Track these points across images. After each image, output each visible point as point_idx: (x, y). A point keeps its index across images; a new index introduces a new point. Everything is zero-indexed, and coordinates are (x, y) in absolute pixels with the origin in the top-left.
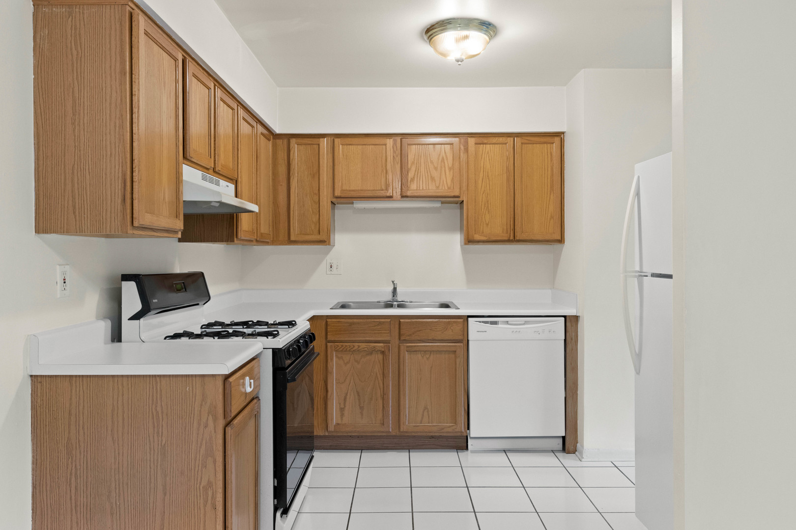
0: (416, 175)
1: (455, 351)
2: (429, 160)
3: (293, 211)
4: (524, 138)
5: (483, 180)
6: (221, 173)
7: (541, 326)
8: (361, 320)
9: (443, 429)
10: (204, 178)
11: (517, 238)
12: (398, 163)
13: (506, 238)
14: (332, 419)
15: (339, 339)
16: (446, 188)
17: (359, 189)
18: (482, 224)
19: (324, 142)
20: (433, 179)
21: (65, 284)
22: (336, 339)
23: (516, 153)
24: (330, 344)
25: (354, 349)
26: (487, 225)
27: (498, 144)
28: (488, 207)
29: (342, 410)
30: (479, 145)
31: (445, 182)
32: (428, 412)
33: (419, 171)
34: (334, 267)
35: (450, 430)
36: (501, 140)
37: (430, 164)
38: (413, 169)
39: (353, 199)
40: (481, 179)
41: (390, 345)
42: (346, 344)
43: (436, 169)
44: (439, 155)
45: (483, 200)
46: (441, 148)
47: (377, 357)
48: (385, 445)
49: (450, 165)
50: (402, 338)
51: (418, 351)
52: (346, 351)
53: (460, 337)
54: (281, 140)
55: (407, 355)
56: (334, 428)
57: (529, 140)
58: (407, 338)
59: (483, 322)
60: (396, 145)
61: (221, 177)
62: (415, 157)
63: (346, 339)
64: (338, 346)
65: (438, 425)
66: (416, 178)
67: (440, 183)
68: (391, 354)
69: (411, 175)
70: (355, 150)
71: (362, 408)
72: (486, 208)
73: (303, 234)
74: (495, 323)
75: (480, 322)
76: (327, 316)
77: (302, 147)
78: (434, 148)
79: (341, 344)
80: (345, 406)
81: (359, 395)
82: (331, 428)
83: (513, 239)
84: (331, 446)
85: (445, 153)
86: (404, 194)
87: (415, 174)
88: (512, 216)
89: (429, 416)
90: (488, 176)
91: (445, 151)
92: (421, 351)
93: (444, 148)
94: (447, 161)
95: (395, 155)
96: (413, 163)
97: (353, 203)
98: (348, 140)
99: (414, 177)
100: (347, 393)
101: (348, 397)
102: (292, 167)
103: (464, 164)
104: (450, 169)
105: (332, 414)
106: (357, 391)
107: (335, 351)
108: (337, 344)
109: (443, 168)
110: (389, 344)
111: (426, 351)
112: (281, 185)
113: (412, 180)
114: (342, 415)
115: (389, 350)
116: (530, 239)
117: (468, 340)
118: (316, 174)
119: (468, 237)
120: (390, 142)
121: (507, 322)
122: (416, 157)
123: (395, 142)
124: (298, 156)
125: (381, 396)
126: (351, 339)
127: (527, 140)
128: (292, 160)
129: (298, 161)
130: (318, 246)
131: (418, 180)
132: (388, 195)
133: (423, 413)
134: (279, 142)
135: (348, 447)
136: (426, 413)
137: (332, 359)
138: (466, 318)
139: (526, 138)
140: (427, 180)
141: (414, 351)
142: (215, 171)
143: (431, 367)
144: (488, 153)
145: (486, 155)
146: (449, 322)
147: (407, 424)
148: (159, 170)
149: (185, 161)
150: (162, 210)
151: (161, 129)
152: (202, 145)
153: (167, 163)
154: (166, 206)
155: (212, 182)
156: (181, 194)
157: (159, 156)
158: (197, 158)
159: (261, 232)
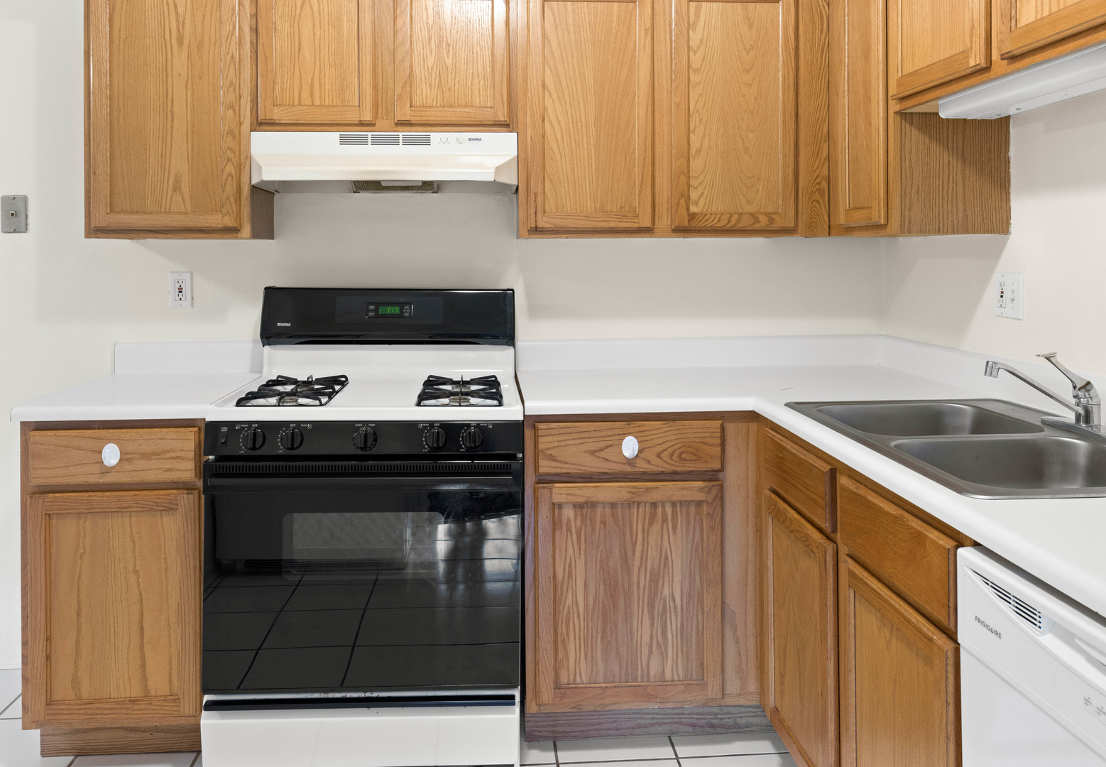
10: (351, 142)
17: (928, 63)
21: (180, 294)
34: (1007, 295)
61: (428, 128)
73: (855, 209)
142: (396, 123)
148: (160, 153)
149: (264, 128)
150: (170, 205)
151: (167, 102)
152: (327, 93)
153: (189, 141)
154: (183, 198)
155: (395, 142)
156: (230, 177)
157: (161, 136)
158: (293, 118)
159: (693, 209)
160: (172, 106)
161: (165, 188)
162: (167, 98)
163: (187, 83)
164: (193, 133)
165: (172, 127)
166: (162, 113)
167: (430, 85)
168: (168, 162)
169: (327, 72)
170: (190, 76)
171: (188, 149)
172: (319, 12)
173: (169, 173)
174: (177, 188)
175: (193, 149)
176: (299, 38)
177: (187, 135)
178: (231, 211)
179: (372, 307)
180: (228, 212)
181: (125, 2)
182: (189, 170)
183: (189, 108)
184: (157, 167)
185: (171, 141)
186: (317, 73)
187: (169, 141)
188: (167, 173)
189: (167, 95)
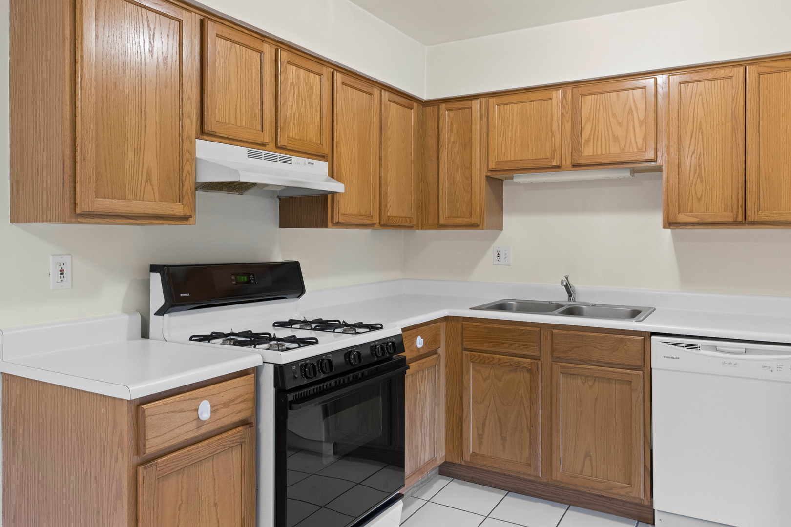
0: (592, 137)
1: (631, 382)
2: (610, 114)
3: (443, 190)
4: (762, 65)
5: (692, 135)
6: (288, 148)
7: (774, 360)
8: (503, 327)
9: (612, 489)
10: (250, 155)
11: (749, 219)
12: (568, 122)
13: (731, 220)
14: (468, 446)
15: (476, 348)
16: (635, 150)
17: (518, 159)
18: (690, 199)
19: (477, 104)
20: (616, 139)
21: (62, 276)
22: (474, 348)
23: (749, 90)
24: (467, 352)
25: (494, 362)
26: (699, 200)
27: (717, 79)
28: (700, 174)
29: (480, 437)
30: (686, 85)
31: (633, 142)
32: (591, 460)
33: (597, 129)
34: (502, 256)
35: (622, 492)
36: (722, 72)
37: (611, 118)
38: (588, 128)
39: (512, 172)
40: (689, 133)
41: (539, 362)
42: (484, 354)
43: (620, 124)
44: (626, 105)
45: (693, 164)
46: (628, 95)
47: (522, 375)
48: (537, 492)
49: (642, 118)
50: (556, 354)
51: (578, 375)
52: (484, 363)
53: (640, 363)
54: (432, 107)
55: (562, 379)
56: (470, 457)
57: (771, 67)
58: (562, 355)
59: (674, 344)
60: (566, 98)
61: (291, 153)
62: (590, 112)
63: (485, 348)
64: (475, 356)
65: (605, 482)
66: (592, 140)
67: (625, 144)
68: (540, 375)
69: (585, 135)
70: (513, 110)
71: (504, 439)
72: (697, 175)
73: (453, 217)
74: (694, 347)
75: (669, 343)
76: (464, 317)
77: (452, 113)
78: (618, 96)
79: (479, 353)
80: (484, 433)
81: (500, 422)
82: (467, 458)
83: (743, 220)
84: (472, 478)
85: (634, 101)
86: (576, 162)
87: (590, 134)
88: (741, 185)
89: (592, 467)
90: (701, 128)
91: (633, 98)
92: (581, 375)
93: (633, 94)
94: (637, 113)
95: (564, 111)
96: (588, 120)
97: (512, 178)
98: (505, 99)
99: (589, 138)
100: (486, 416)
101: (487, 421)
102: (442, 138)
103: (664, 113)
104: (641, 123)
105: (468, 440)
106: (498, 416)
107: (472, 362)
108: (474, 353)
109: (631, 123)
110: (537, 361)
111: (587, 376)
112: (431, 160)
113: (587, 142)
114: (480, 444)
115: (538, 368)
116: (773, 219)
117: (651, 369)
118: (467, 145)
119: (668, 218)
120: (558, 94)
121: (715, 348)
122: (592, 112)
123: (565, 95)
124: (448, 125)
125: (528, 427)
126: (490, 349)
127: (768, 67)
128: (442, 129)
129: (448, 129)
130: (470, 230)
131: (595, 143)
132: (554, 164)
133: (584, 461)
134: (429, 110)
135: (493, 485)
136: (588, 462)
137: (468, 372)
138: (648, 335)
139: (767, 64)
140: (607, 141)
141: (571, 374)
142: (277, 147)
143: (596, 399)
144: (701, 94)
145: (697, 98)
146: (621, 338)
147: (561, 470)
148: (136, 147)
149: (205, 137)
150: (144, 194)
151: (141, 101)
152: (244, 118)
153: (158, 140)
154: (153, 189)
155: (274, 159)
156: (188, 175)
157: (137, 132)
158: (227, 133)
159: (389, 214)
160: (145, 107)
161: (140, 179)
162: (141, 99)
163: (156, 88)
164: (160, 132)
165: (145, 126)
166: (137, 111)
167: (294, 124)
168: (142, 156)
169: (244, 102)
170: (158, 83)
171: (156, 147)
172: (240, 56)
173: (143, 167)
174: (148, 180)
175: (160, 147)
176: (229, 72)
177: (156, 134)
178: (189, 203)
179: (233, 277)
180: (187, 203)
181: (108, 2)
182: (157, 166)
183: (157, 112)
184: (133, 159)
185: (145, 138)
186: (239, 101)
187: (142, 137)
188: (141, 165)
189: (141, 96)
